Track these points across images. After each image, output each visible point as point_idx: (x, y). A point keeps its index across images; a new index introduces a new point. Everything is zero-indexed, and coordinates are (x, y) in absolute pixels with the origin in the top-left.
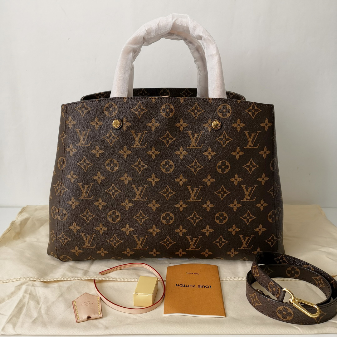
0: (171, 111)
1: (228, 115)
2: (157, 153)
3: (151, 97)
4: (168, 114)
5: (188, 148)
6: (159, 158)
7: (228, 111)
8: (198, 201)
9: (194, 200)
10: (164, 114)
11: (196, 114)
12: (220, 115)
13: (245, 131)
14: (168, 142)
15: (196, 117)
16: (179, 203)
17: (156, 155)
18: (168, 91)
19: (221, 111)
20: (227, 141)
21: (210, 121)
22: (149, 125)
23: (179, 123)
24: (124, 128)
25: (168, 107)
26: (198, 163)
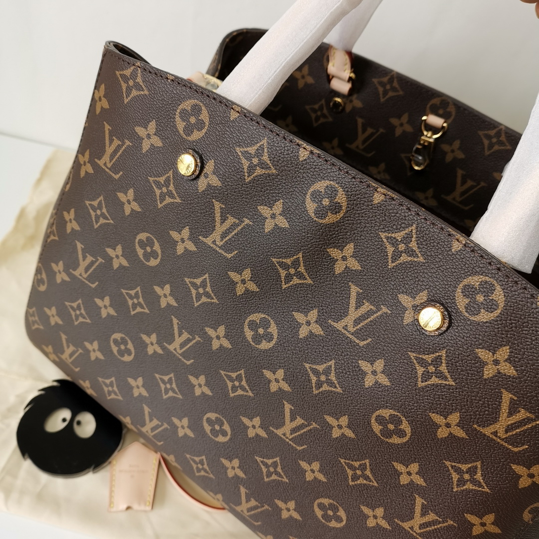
0: (335, 208)
1: (484, 316)
2: (252, 287)
3: (301, 142)
4: (321, 212)
5: (332, 323)
6: (249, 301)
7: (491, 306)
8: (294, 445)
9: (287, 438)
10: (311, 207)
11: (397, 255)
12: (461, 302)
13: (506, 389)
14: (289, 277)
15: (393, 262)
16: (252, 418)
17: (247, 290)
18: (452, 109)
19: (469, 291)
20: (437, 380)
21: (423, 296)
22: (264, 210)
23: (342, 250)
24: (202, 184)
25: (331, 193)
26: (333, 374)
